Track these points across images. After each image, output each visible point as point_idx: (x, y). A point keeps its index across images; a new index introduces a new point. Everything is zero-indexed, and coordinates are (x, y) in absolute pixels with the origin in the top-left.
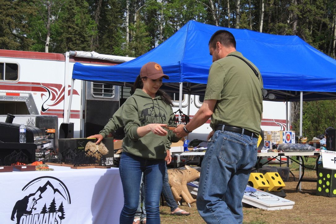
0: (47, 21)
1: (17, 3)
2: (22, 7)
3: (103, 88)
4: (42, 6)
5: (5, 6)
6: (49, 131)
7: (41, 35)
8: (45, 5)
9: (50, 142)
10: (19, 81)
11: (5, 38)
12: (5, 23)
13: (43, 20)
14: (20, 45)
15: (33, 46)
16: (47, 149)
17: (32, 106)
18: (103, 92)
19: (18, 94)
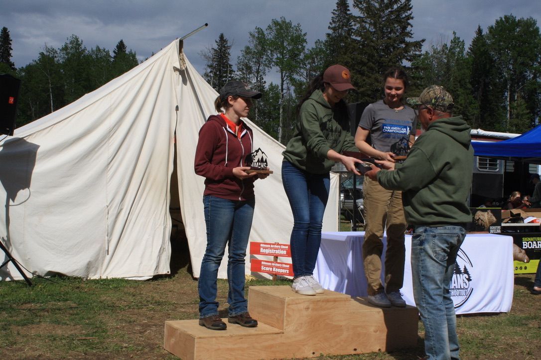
2: (412, 91)
3: (488, 162)
18: (488, 166)
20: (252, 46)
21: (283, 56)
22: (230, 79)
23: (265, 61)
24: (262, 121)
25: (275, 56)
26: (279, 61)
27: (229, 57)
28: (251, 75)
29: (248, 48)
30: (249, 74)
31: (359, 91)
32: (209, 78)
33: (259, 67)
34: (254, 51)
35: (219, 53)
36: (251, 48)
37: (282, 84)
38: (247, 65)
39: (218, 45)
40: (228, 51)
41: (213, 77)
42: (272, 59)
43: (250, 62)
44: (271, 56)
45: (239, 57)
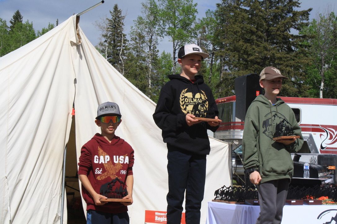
0: (321, 69)
1: (295, 55)
2: (299, 59)
4: (316, 56)
5: (285, 58)
6: (330, 168)
7: (316, 81)
8: (319, 55)
9: (331, 178)
10: (302, 123)
11: (286, 85)
12: (285, 72)
13: (318, 68)
14: (298, 90)
15: (309, 91)
16: (329, 185)
17: (312, 144)
20: (144, 16)
21: (174, 25)
22: (124, 48)
23: (157, 31)
24: (156, 88)
25: (167, 26)
26: (171, 30)
27: (123, 27)
28: (144, 45)
29: (141, 18)
30: (142, 44)
31: (248, 59)
32: (104, 48)
33: (152, 37)
34: (148, 22)
35: (113, 23)
36: (143, 18)
37: (174, 53)
38: (140, 34)
39: (112, 15)
40: (122, 21)
41: (108, 46)
42: (164, 29)
43: (143, 31)
44: (163, 26)
45: (132, 27)
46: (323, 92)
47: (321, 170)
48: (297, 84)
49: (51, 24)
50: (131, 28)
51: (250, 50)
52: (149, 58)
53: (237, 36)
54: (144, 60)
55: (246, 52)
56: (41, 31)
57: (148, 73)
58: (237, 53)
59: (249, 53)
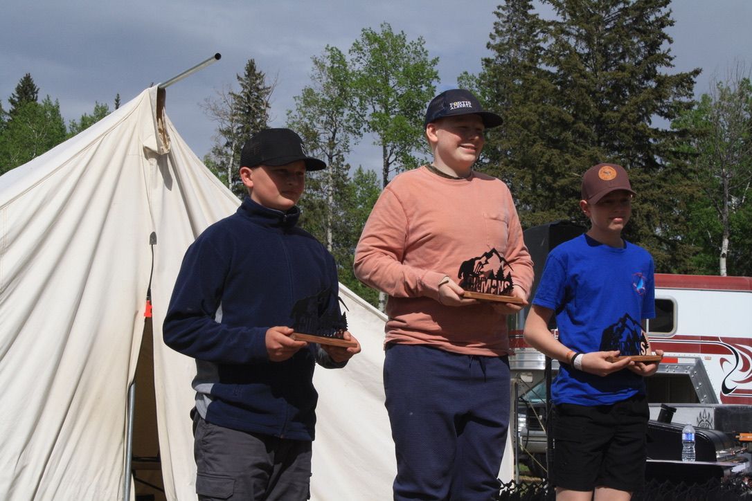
0: (723, 208)
1: (663, 176)
2: (673, 183)
4: (711, 178)
5: (640, 182)
6: (742, 437)
7: (710, 237)
8: (716, 177)
9: (746, 460)
10: (677, 334)
12: (640, 216)
13: (716, 206)
14: (670, 256)
15: (695, 258)
16: (740, 476)
17: (703, 382)
19: (675, 360)
20: (318, 88)
21: (386, 109)
23: (347, 121)
24: (343, 252)
25: (370, 110)
26: (378, 119)
27: (268, 111)
28: (318, 152)
29: (309, 92)
30: (312, 150)
31: (555, 185)
32: (224, 159)
33: (334, 135)
34: (324, 100)
35: (246, 103)
36: (316, 92)
37: (386, 170)
38: (307, 129)
39: (242, 84)
40: (265, 98)
41: (233, 156)
42: (362, 116)
43: (314, 122)
44: (361, 109)
45: (291, 112)
46: (727, 262)
47: (722, 443)
48: (668, 243)
49: (100, 105)
50: (288, 114)
51: (559, 164)
52: (327, 183)
53: (529, 133)
54: (317, 188)
55: (549, 169)
56: (78, 122)
57: (325, 216)
58: (530, 171)
59: (556, 171)
